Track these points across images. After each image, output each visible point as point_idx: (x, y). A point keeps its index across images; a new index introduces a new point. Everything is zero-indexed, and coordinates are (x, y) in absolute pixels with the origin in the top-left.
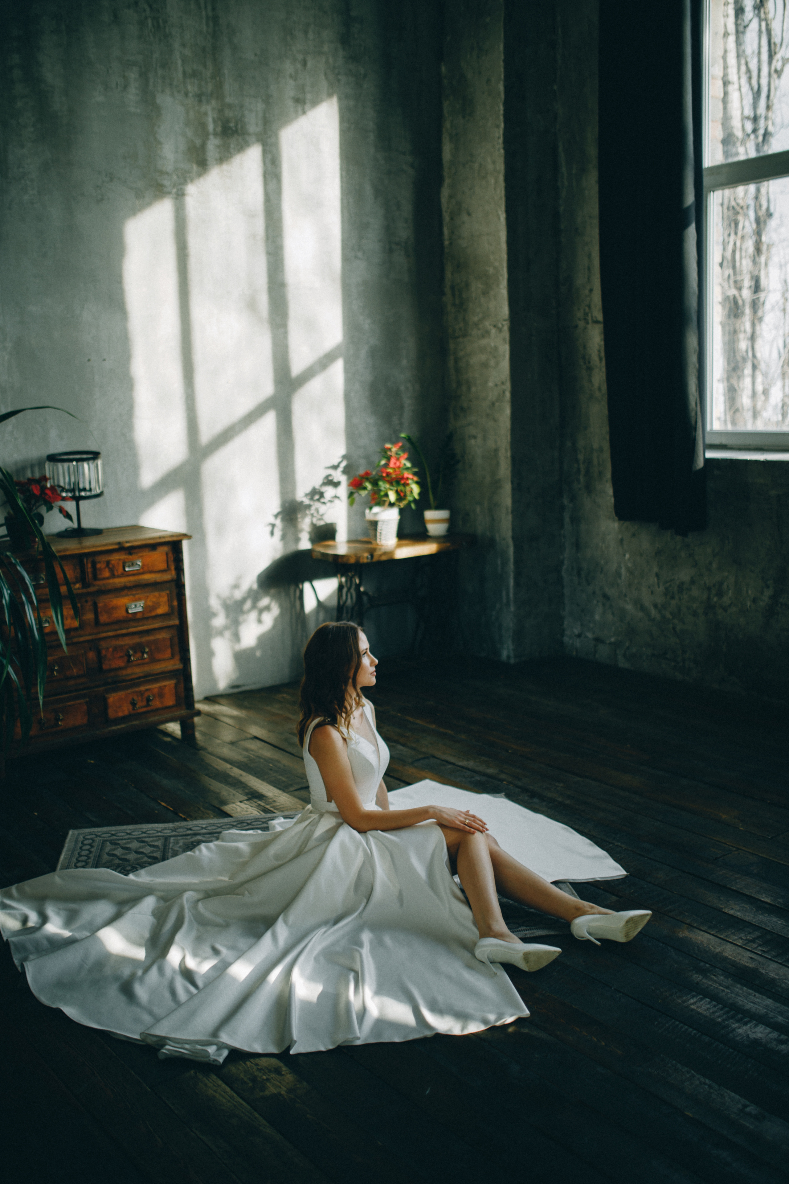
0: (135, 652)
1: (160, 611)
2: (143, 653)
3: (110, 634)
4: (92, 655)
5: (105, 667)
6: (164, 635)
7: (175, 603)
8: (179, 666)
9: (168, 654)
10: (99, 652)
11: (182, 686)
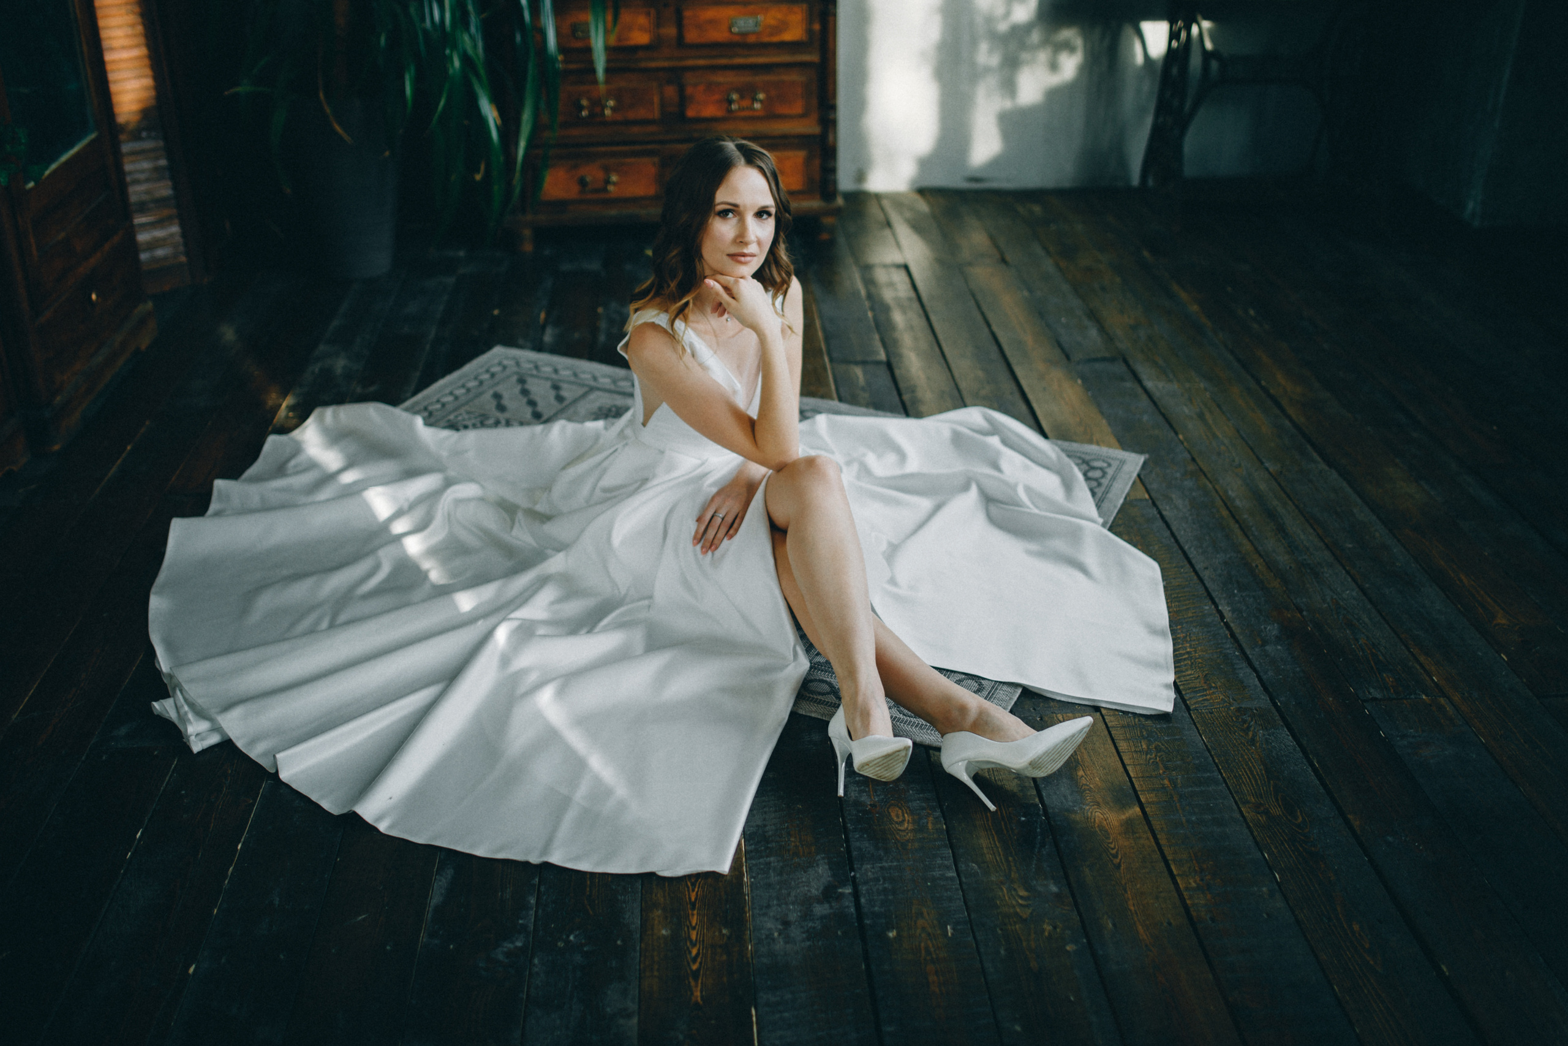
0: (742, 97)
1: (787, 37)
2: (754, 99)
3: (701, 62)
4: (670, 91)
5: (691, 113)
6: (794, 77)
7: (817, 27)
8: (814, 129)
9: (798, 108)
10: (681, 89)
11: (817, 162)
